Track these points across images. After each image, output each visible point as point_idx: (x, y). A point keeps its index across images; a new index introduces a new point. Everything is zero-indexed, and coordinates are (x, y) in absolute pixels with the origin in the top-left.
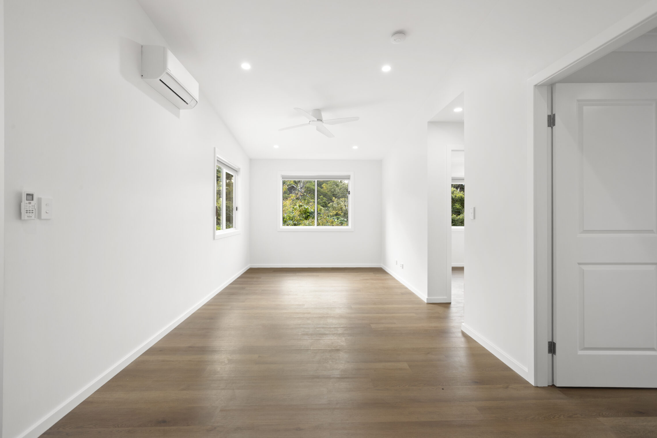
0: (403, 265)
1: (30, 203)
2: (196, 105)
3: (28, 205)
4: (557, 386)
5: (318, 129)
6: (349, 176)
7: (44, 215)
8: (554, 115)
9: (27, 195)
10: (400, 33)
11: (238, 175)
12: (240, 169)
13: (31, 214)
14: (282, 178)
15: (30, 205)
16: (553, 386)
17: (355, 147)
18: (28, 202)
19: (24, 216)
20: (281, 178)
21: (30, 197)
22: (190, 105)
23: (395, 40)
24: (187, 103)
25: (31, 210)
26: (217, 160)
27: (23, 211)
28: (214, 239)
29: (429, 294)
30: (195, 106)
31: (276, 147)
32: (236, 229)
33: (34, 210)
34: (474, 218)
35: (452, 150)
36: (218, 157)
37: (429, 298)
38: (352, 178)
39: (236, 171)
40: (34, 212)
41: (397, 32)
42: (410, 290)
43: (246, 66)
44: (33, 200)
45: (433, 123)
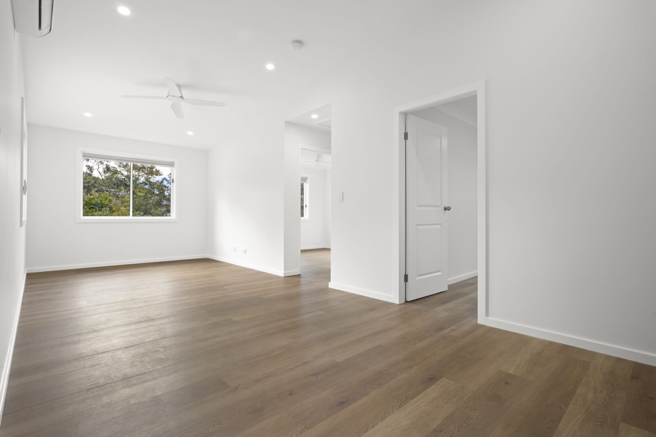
0: (246, 250)
4: (409, 301)
8: (407, 133)
10: (299, 42)
16: (406, 302)
17: (190, 133)
23: (294, 47)
29: (285, 270)
34: (343, 200)
35: (302, 148)
37: (286, 272)
38: (175, 165)
41: (298, 41)
42: (259, 271)
45: (289, 123)
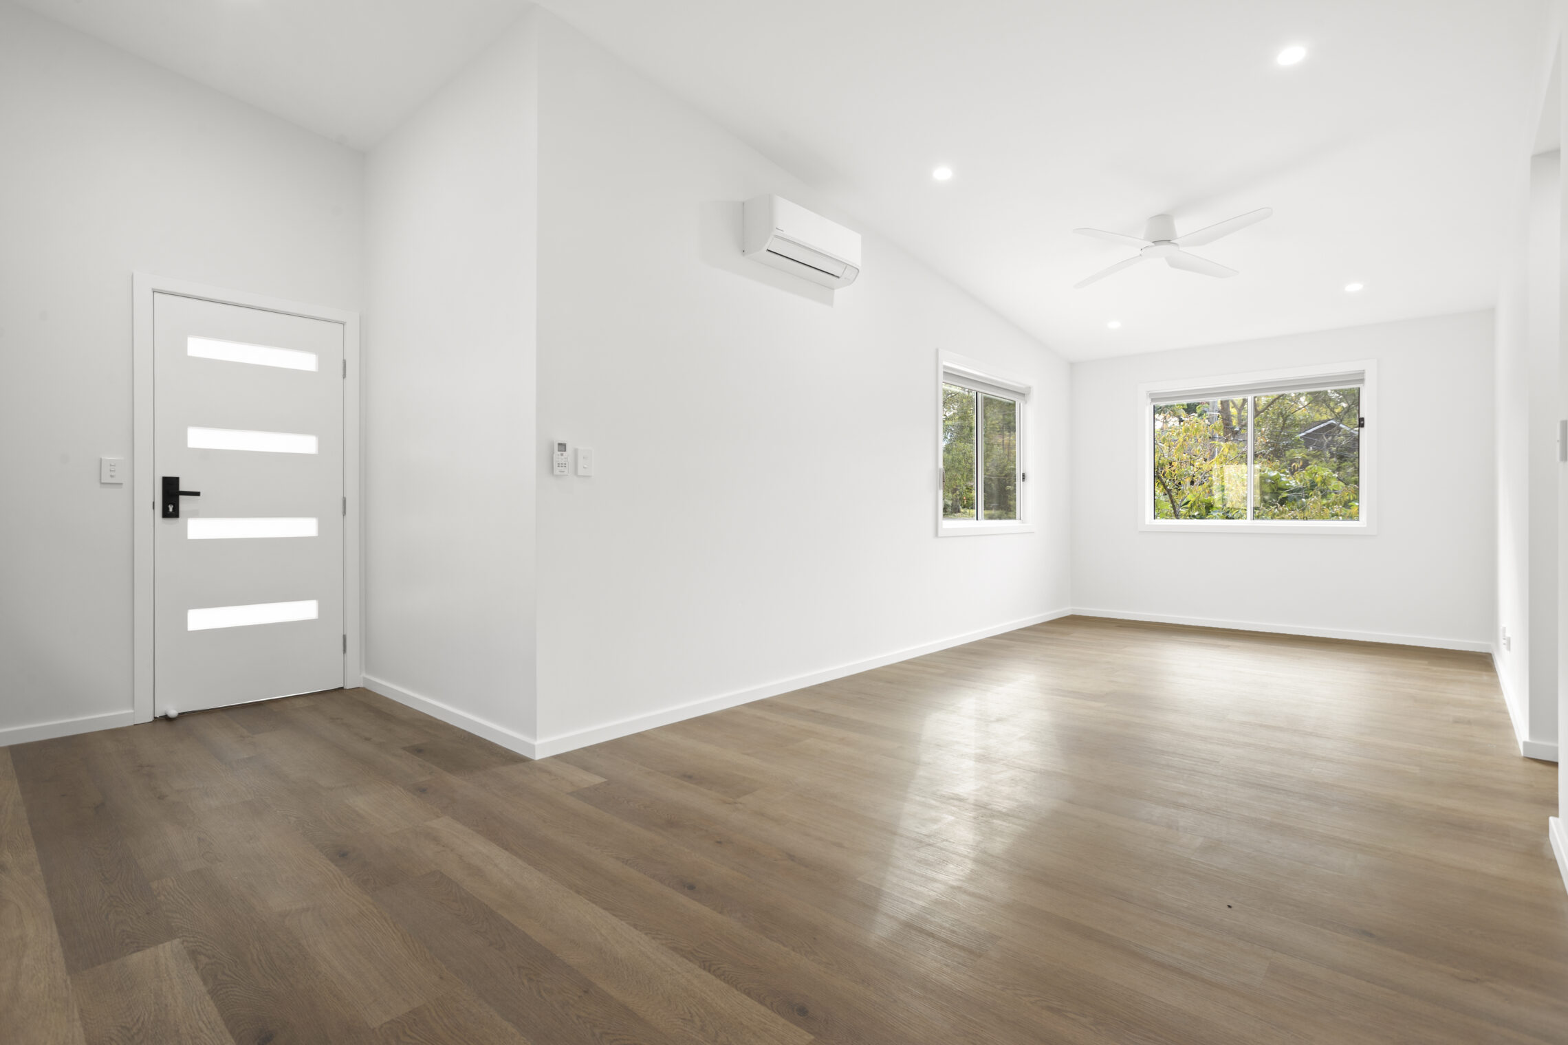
1: (562, 455)
2: (857, 276)
3: (560, 457)
5: (1174, 264)
6: (1363, 373)
7: (581, 472)
9: (559, 444)
11: (1026, 402)
12: (1030, 388)
13: (563, 469)
14: (1152, 399)
15: (563, 457)
18: (560, 453)
19: (557, 471)
20: (1149, 401)
21: (562, 447)
22: (845, 278)
24: (838, 277)
25: (563, 463)
26: (944, 372)
27: (555, 465)
28: (936, 534)
30: (855, 278)
31: (1114, 325)
32: (1023, 523)
33: (567, 463)
36: (945, 367)
39: (1022, 395)
40: (567, 465)
43: (943, 173)
44: (565, 451)
